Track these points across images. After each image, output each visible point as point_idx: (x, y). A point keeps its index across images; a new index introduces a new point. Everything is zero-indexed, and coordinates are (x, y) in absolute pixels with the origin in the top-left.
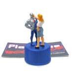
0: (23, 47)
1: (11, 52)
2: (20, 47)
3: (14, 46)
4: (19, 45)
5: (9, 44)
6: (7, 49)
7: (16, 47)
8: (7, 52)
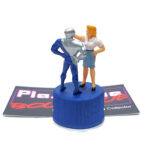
0: (47, 96)
1: (22, 106)
2: (40, 96)
3: (28, 93)
4: (39, 90)
5: (17, 89)
6: (14, 98)
7: (33, 96)
8: (14, 106)
